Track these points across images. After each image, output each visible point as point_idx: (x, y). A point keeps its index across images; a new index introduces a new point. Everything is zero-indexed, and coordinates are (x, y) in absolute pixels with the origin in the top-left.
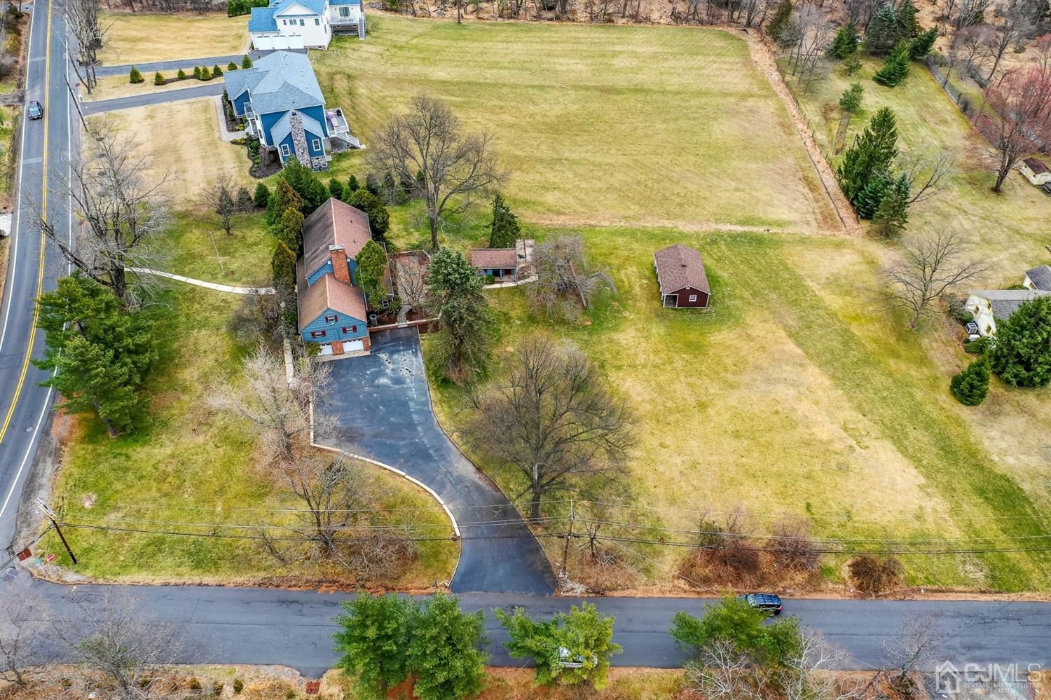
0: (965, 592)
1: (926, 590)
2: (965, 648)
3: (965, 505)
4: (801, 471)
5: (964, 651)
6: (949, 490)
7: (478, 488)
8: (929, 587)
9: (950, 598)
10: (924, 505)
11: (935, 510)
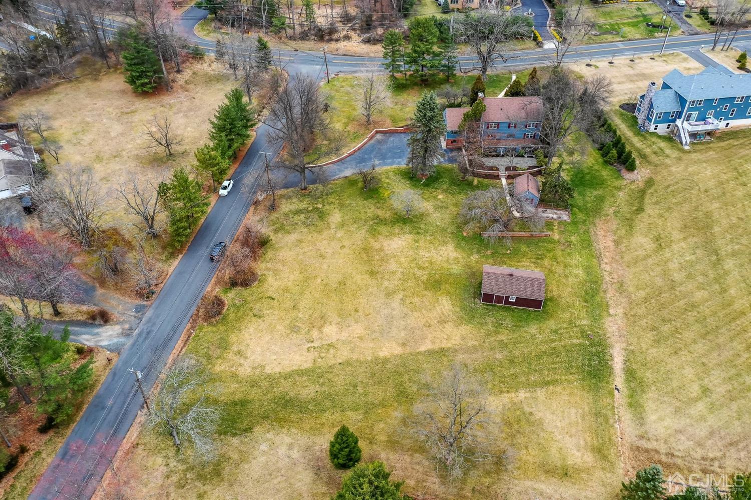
0: (180, 352)
1: (192, 333)
2: (150, 331)
3: (237, 386)
4: (302, 305)
5: (148, 330)
6: (254, 384)
7: (334, 176)
8: (193, 336)
9: (180, 342)
10: (248, 361)
11: (241, 365)
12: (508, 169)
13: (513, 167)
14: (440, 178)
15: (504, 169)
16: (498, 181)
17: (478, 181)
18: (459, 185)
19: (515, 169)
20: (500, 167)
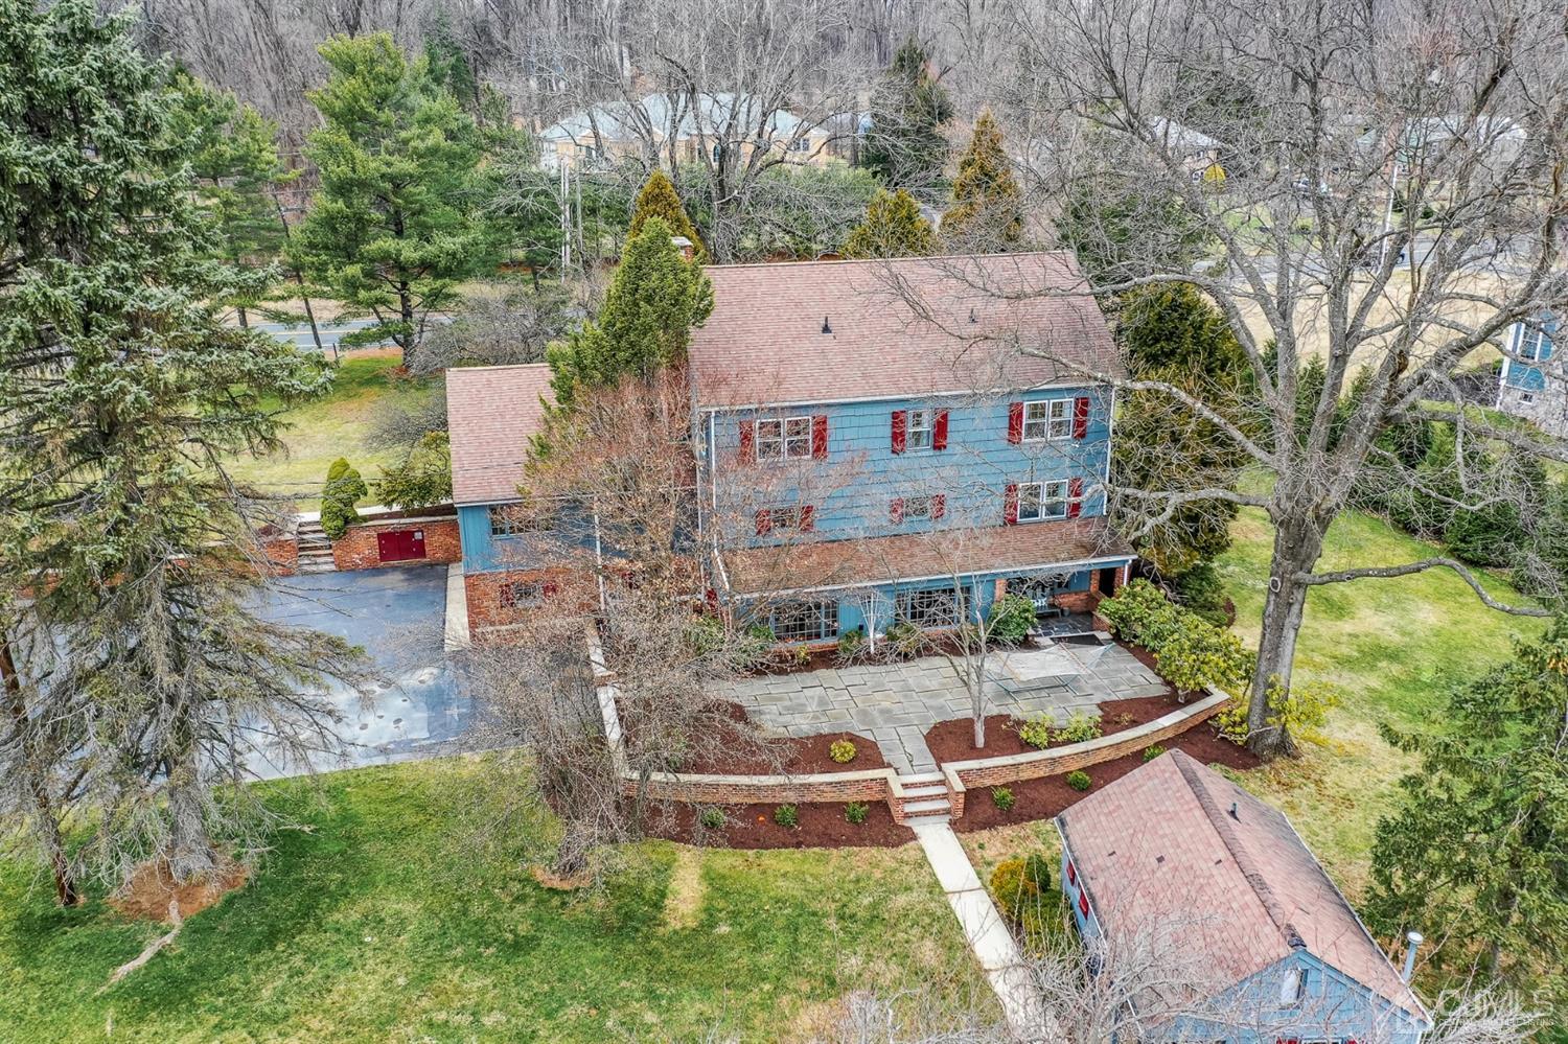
12: (948, 739)
13: (993, 723)
14: (343, 893)
15: (918, 747)
16: (885, 856)
17: (709, 876)
18: (519, 947)
19: (1006, 735)
20: (883, 736)
